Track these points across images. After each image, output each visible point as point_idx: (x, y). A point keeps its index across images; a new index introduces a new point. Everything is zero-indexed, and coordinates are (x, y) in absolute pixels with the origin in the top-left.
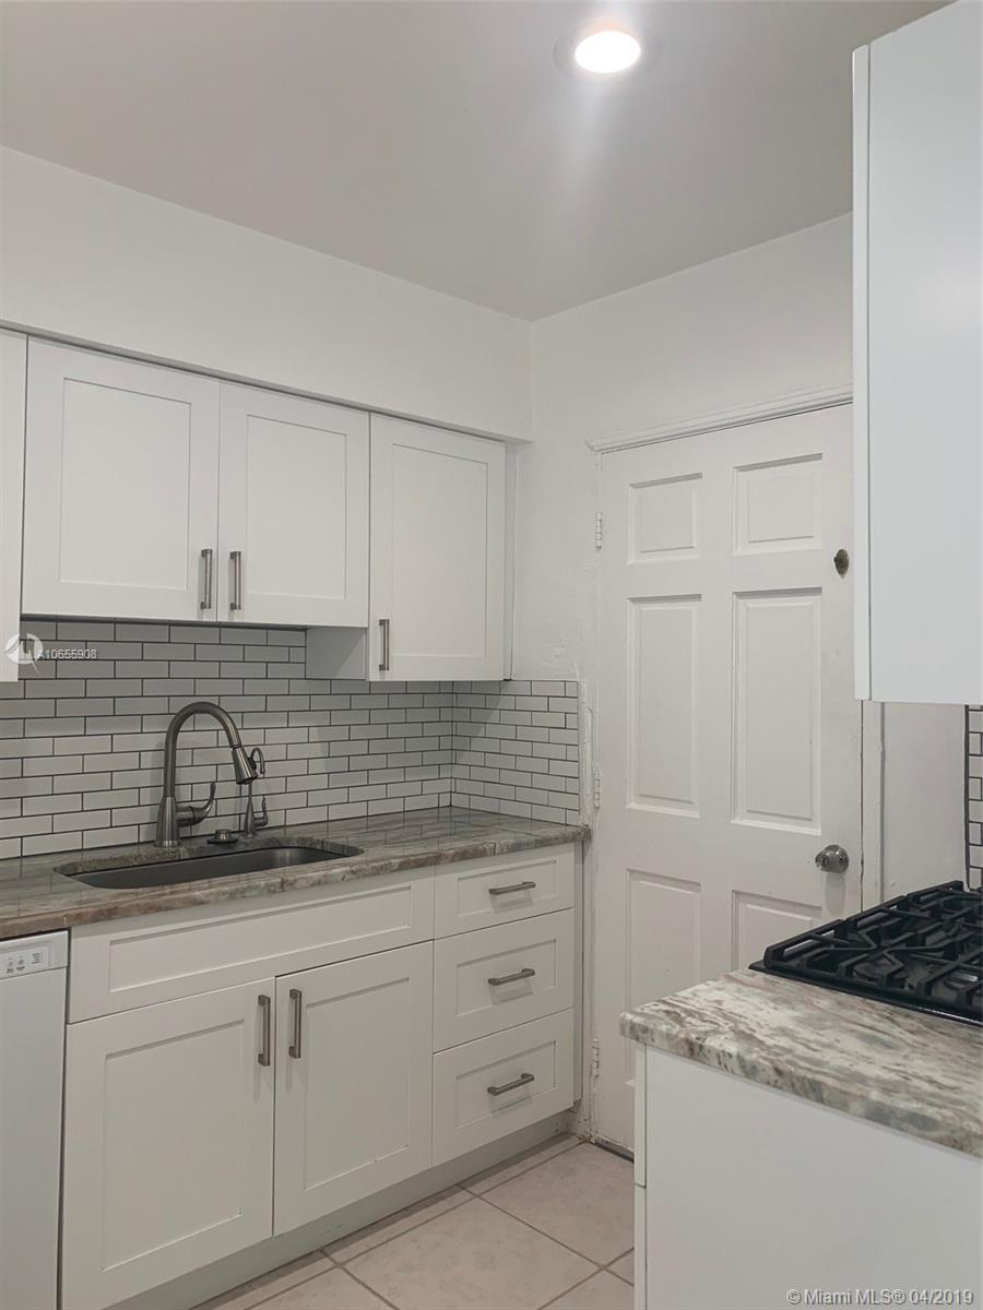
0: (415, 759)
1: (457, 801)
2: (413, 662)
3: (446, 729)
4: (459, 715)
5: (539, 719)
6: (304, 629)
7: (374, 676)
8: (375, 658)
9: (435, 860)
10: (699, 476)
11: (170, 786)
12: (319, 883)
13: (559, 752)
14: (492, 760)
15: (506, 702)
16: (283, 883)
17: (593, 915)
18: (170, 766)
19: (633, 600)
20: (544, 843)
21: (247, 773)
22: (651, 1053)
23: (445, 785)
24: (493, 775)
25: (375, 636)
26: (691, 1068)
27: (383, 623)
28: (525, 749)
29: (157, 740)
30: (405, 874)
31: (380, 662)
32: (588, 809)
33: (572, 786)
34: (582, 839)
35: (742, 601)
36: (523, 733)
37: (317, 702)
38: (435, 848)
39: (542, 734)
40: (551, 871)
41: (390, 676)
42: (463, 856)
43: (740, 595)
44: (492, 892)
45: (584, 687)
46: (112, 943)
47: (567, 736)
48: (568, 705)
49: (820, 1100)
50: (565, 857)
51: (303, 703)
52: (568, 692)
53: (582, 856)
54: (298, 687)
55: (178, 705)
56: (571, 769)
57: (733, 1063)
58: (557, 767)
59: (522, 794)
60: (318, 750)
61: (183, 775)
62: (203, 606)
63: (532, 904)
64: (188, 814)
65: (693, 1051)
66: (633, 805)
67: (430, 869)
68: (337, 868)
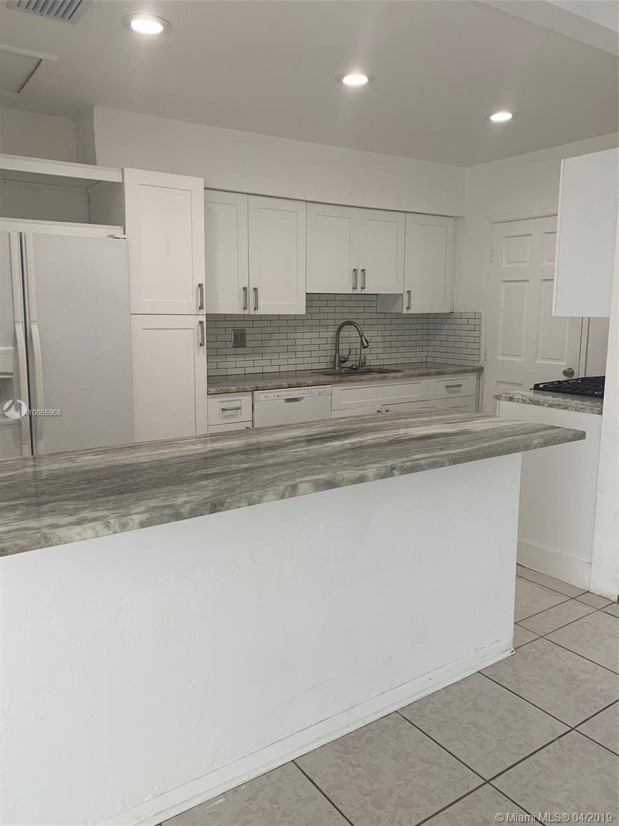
0: (413, 343)
1: (429, 360)
2: (419, 305)
3: (425, 332)
4: (430, 326)
5: (464, 327)
6: (377, 294)
7: (405, 311)
8: (405, 305)
9: (429, 374)
10: (530, 235)
11: (337, 350)
12: (394, 378)
13: (472, 339)
14: (444, 344)
15: (450, 321)
16: (384, 377)
17: (482, 397)
18: (337, 344)
19: (504, 281)
20: (466, 371)
21: (366, 345)
22: (501, 401)
23: (425, 354)
24: (445, 349)
25: (406, 296)
26: (510, 403)
27: (408, 292)
28: (458, 339)
29: (331, 334)
30: (420, 378)
31: (407, 306)
32: (482, 360)
33: (476, 352)
34: (480, 371)
35: (544, 283)
36: (458, 333)
37: (381, 321)
38: (429, 371)
39: (465, 333)
40: (469, 381)
41: (410, 311)
42: (438, 374)
43: (544, 280)
44: (447, 387)
45: (483, 316)
46: (342, 390)
47: (476, 334)
48: (476, 322)
49: (539, 405)
50: (473, 377)
51: (375, 322)
52: (477, 317)
53: (479, 378)
54: (374, 316)
55: (341, 322)
56: (476, 346)
57: (521, 401)
58: (470, 345)
59: (456, 356)
60: (380, 339)
61: (341, 346)
62: (354, 288)
63: (460, 392)
64: (343, 359)
65: (511, 399)
66: (500, 358)
67: (427, 377)
68: (399, 374)
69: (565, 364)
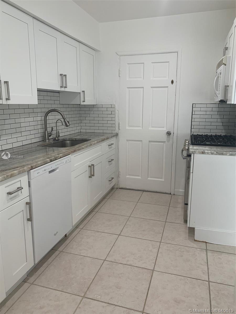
1: (82, 131)
3: (78, 115)
4: (82, 112)
5: (104, 112)
7: (82, 103)
9: (104, 140)
10: (143, 63)
11: (46, 128)
13: (110, 119)
14: (92, 122)
15: (94, 109)
18: (45, 124)
19: (128, 88)
23: (79, 128)
24: (92, 125)
25: (82, 94)
27: (83, 91)
28: (101, 119)
30: (100, 143)
31: (83, 100)
32: (117, 128)
33: (113, 125)
34: (117, 135)
35: (152, 89)
36: (100, 116)
37: (62, 109)
39: (105, 116)
42: (107, 139)
44: (109, 146)
45: (116, 106)
47: (112, 116)
48: (112, 109)
50: (115, 139)
54: (59, 106)
55: (48, 110)
56: (113, 122)
58: (109, 122)
62: (61, 87)
64: (50, 134)
66: (127, 128)
69: (165, 129)
